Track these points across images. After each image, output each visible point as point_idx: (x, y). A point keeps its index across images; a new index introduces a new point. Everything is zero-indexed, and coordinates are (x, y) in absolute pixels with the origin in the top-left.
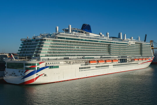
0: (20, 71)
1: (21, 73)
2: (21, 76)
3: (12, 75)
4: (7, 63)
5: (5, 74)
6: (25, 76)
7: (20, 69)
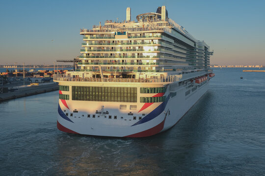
0: (123, 107)
1: (127, 110)
2: (132, 117)
4: (74, 88)
5: (69, 115)
6: (143, 117)
7: (124, 101)
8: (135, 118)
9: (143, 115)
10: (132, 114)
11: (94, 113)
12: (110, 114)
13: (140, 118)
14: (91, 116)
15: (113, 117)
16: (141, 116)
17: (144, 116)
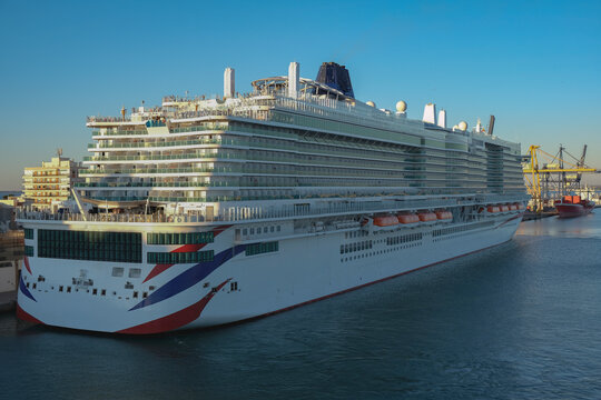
0: (118, 271)
1: (125, 278)
2: (131, 292)
3: (73, 287)
4: (40, 232)
5: (31, 285)
6: (150, 293)
7: (120, 260)
8: (136, 295)
9: (151, 288)
10: (132, 287)
11: (70, 284)
12: (94, 287)
13: (145, 295)
14: (65, 289)
15: (99, 292)
16: (147, 290)
17: (152, 292)
